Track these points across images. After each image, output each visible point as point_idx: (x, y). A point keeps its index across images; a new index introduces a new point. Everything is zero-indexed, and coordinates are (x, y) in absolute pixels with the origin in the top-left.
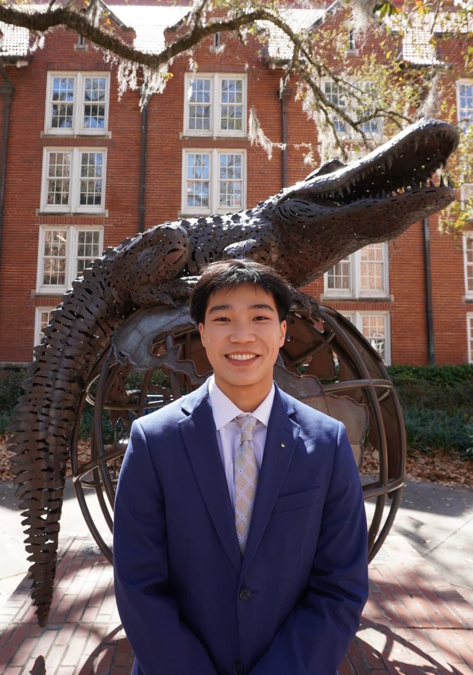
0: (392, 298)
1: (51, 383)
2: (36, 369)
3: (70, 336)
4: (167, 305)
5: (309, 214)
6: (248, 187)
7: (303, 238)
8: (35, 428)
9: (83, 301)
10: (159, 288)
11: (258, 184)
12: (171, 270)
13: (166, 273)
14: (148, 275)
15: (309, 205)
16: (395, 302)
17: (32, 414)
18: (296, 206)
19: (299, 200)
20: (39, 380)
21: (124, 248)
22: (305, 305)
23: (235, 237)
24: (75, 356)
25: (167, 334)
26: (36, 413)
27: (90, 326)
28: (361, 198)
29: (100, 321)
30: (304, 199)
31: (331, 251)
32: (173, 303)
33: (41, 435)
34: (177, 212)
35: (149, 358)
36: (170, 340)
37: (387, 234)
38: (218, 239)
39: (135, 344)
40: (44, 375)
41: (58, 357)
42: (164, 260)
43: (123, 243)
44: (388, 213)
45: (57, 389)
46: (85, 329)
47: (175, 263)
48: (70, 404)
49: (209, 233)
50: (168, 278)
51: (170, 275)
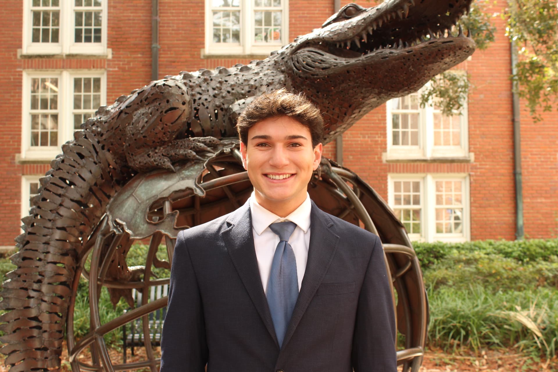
0: (472, 157)
1: (42, 256)
2: (25, 242)
3: (61, 205)
4: (165, 169)
5: (324, 65)
6: (290, 18)
7: (318, 92)
8: (26, 305)
9: (74, 167)
10: (157, 151)
11: (303, 14)
12: (170, 130)
13: (164, 133)
14: (144, 137)
15: (323, 55)
16: (475, 161)
17: (22, 290)
18: (309, 57)
19: (314, 50)
20: (28, 254)
21: (119, 107)
23: (243, 92)
24: (68, 227)
25: (163, 200)
26: (26, 289)
27: (84, 194)
28: (377, 48)
29: (94, 188)
30: (319, 49)
31: (350, 106)
32: (172, 167)
33: (34, 313)
34: (200, 51)
35: (146, 225)
36: (167, 206)
37: (407, 88)
38: (224, 95)
39: (131, 211)
40: (33, 248)
41: (49, 228)
42: (161, 121)
43: (118, 101)
44: (405, 65)
45: (48, 263)
46: (77, 197)
47: (172, 123)
48: (63, 279)
49: (214, 87)
50: (166, 139)
51: (168, 136)
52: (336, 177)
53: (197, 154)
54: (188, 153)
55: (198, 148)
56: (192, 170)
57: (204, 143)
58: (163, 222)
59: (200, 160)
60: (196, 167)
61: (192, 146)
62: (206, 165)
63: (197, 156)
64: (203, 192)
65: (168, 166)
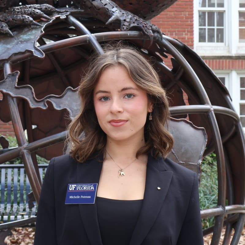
22: (146, 33)
32: (10, 31)
36: (8, 68)
50: (3, 6)
51: (5, 3)
52: (167, 43)
53: (34, 19)
54: (26, 19)
55: (34, 14)
56: (29, 35)
57: (40, 9)
58: (4, 82)
59: (37, 25)
60: (34, 32)
61: (29, 12)
62: (44, 30)
63: (34, 22)
64: (43, 55)
65: (6, 31)
